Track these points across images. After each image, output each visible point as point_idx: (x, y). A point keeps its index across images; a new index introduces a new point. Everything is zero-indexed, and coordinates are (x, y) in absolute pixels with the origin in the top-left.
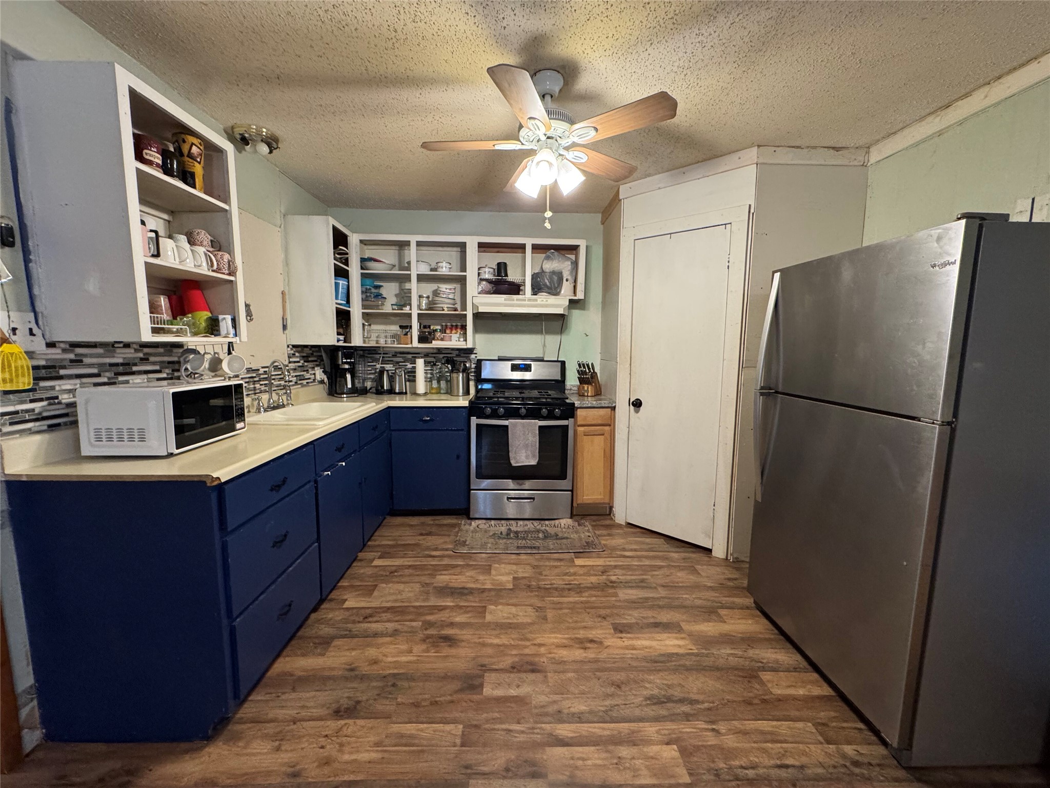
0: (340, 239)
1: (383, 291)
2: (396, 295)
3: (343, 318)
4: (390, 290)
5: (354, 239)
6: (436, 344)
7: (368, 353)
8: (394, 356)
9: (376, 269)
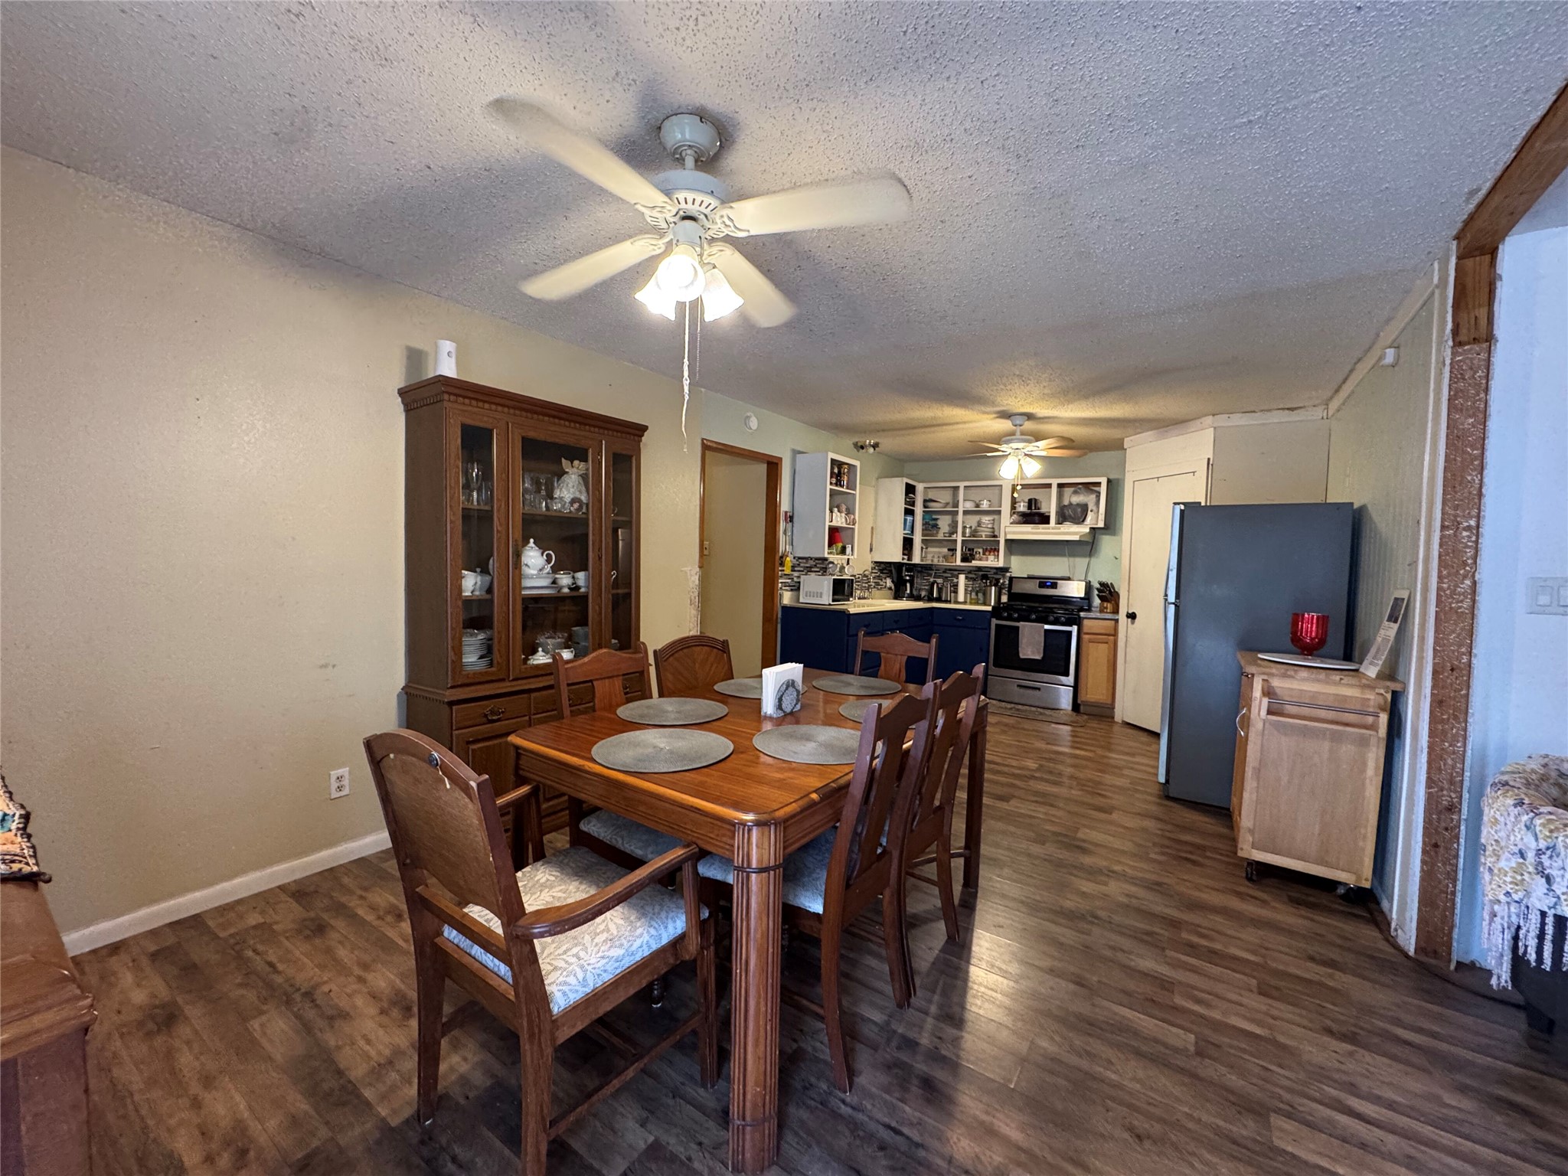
0: (910, 489)
1: (939, 523)
2: (949, 525)
3: (908, 544)
4: (944, 523)
5: (920, 487)
6: (975, 563)
7: (925, 569)
8: (944, 572)
9: (935, 507)
